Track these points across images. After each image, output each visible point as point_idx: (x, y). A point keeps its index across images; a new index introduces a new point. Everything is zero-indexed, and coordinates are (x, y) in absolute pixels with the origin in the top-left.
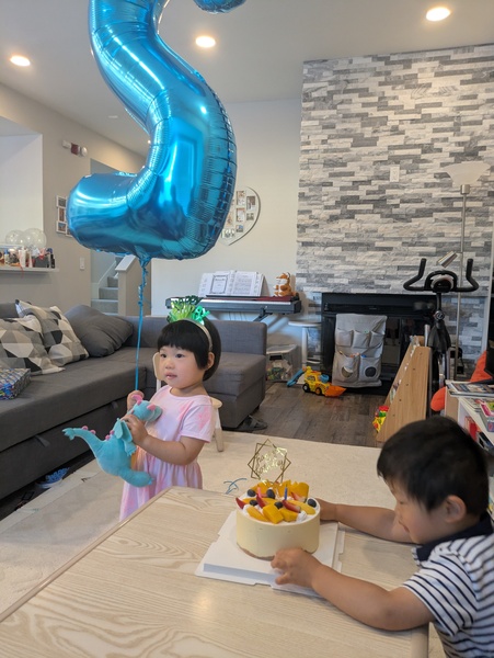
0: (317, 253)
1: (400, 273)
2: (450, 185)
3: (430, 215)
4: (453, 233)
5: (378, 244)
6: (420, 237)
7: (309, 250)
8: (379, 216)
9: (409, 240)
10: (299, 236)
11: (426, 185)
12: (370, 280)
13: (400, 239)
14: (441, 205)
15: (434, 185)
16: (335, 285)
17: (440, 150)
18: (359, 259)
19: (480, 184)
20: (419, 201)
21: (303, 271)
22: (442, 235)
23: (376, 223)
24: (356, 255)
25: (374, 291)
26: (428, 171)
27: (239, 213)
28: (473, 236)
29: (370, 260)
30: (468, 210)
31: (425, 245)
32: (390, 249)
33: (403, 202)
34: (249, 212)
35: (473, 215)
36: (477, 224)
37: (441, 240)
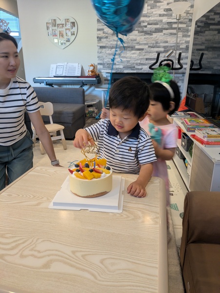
0: (108, 52)
1: (147, 62)
2: (171, 15)
3: (162, 31)
4: (172, 41)
5: (137, 47)
6: (157, 43)
7: (104, 50)
8: (137, 32)
9: (152, 45)
10: (98, 43)
11: (160, 15)
12: (133, 66)
13: (147, 44)
14: (166, 26)
15: (163, 15)
16: (117, 69)
18: (128, 55)
19: (185, 15)
20: (156, 24)
21: (101, 62)
22: (167, 42)
23: (136, 35)
24: (126, 53)
25: (135, 72)
26: (161, 7)
27: (67, 31)
28: (181, 42)
29: (133, 56)
30: (179, 29)
31: (159, 47)
32: (143, 49)
33: (149, 24)
34: (72, 30)
35: (181, 32)
36: (183, 36)
37: (166, 44)
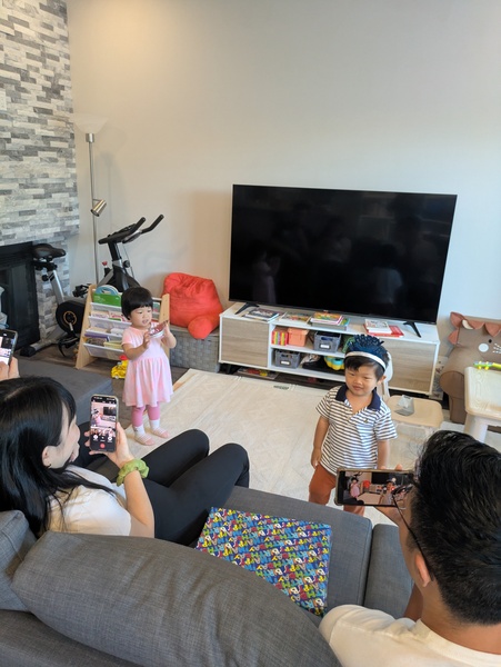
1: (21, 219)
3: (36, 154)
4: (53, 173)
6: (32, 177)
9: (24, 182)
11: (30, 120)
13: (16, 180)
14: (41, 144)
15: (35, 120)
17: (34, 81)
19: (64, 124)
20: (25, 137)
22: (46, 176)
26: (29, 103)
28: (66, 176)
30: (61, 150)
31: (35, 187)
33: (14, 136)
36: (67, 165)
37: (46, 181)
